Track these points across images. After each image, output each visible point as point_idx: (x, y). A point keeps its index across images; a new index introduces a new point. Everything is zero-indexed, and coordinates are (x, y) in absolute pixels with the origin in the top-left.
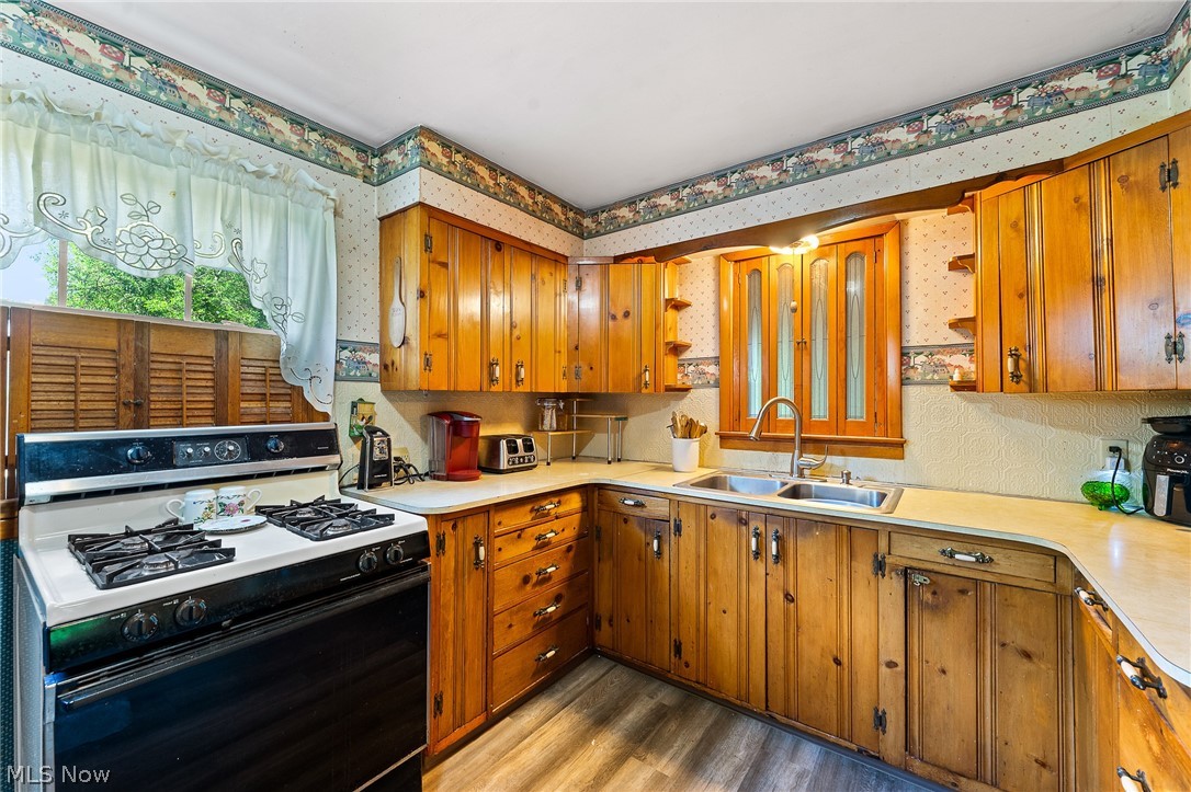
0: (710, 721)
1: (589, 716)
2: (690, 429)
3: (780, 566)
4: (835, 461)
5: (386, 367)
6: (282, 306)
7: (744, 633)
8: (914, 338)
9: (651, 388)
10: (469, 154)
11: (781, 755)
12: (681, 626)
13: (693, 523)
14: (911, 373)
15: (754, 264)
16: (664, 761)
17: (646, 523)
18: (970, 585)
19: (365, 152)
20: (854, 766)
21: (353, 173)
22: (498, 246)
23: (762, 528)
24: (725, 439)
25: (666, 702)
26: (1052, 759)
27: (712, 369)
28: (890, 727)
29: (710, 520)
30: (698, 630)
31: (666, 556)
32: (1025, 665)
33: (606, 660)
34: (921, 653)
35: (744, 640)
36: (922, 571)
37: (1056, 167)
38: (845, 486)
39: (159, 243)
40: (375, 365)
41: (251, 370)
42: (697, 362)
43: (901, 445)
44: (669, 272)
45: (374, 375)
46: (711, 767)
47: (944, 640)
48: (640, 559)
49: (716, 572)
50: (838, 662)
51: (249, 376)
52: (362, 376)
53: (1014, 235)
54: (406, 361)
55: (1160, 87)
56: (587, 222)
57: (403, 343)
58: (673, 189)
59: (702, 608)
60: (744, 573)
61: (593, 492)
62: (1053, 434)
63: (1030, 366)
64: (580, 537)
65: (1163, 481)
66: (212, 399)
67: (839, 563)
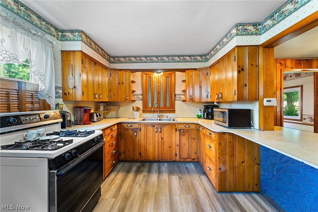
0: (148, 166)
1: (125, 172)
2: (138, 109)
3: (161, 133)
4: (165, 114)
5: (65, 94)
6: (43, 75)
7: (154, 147)
8: (177, 92)
9: (128, 100)
10: (91, 39)
11: (162, 166)
12: (141, 149)
13: (143, 128)
14: (176, 98)
15: (150, 75)
16: (144, 173)
17: (133, 130)
18: (188, 130)
19: (57, 30)
20: (172, 164)
21: (54, 36)
22: (95, 64)
23: (157, 127)
24: (144, 111)
25: (139, 165)
26: (196, 152)
27: (141, 97)
28: (177, 155)
29: (147, 127)
30: (145, 149)
31: (138, 136)
32: (194, 140)
33: (122, 162)
34: (182, 142)
35: (154, 148)
36: (182, 130)
37: (196, 69)
38: (167, 118)
39: (5, 52)
40: (61, 93)
41: (28, 94)
42: (137, 95)
43: (175, 111)
44: (132, 74)
45: (61, 96)
46: (152, 171)
47: (184, 139)
48: (131, 138)
49: (148, 137)
50: (170, 147)
51: (28, 96)
52: (58, 96)
53: (191, 78)
54: (75, 93)
55: (206, 62)
56: (111, 59)
57: (74, 88)
58: (135, 57)
59: (145, 145)
60: (154, 136)
61: (119, 125)
62: (193, 108)
63: (192, 98)
64: (117, 135)
65: (205, 113)
66: (18, 103)
67: (170, 131)
